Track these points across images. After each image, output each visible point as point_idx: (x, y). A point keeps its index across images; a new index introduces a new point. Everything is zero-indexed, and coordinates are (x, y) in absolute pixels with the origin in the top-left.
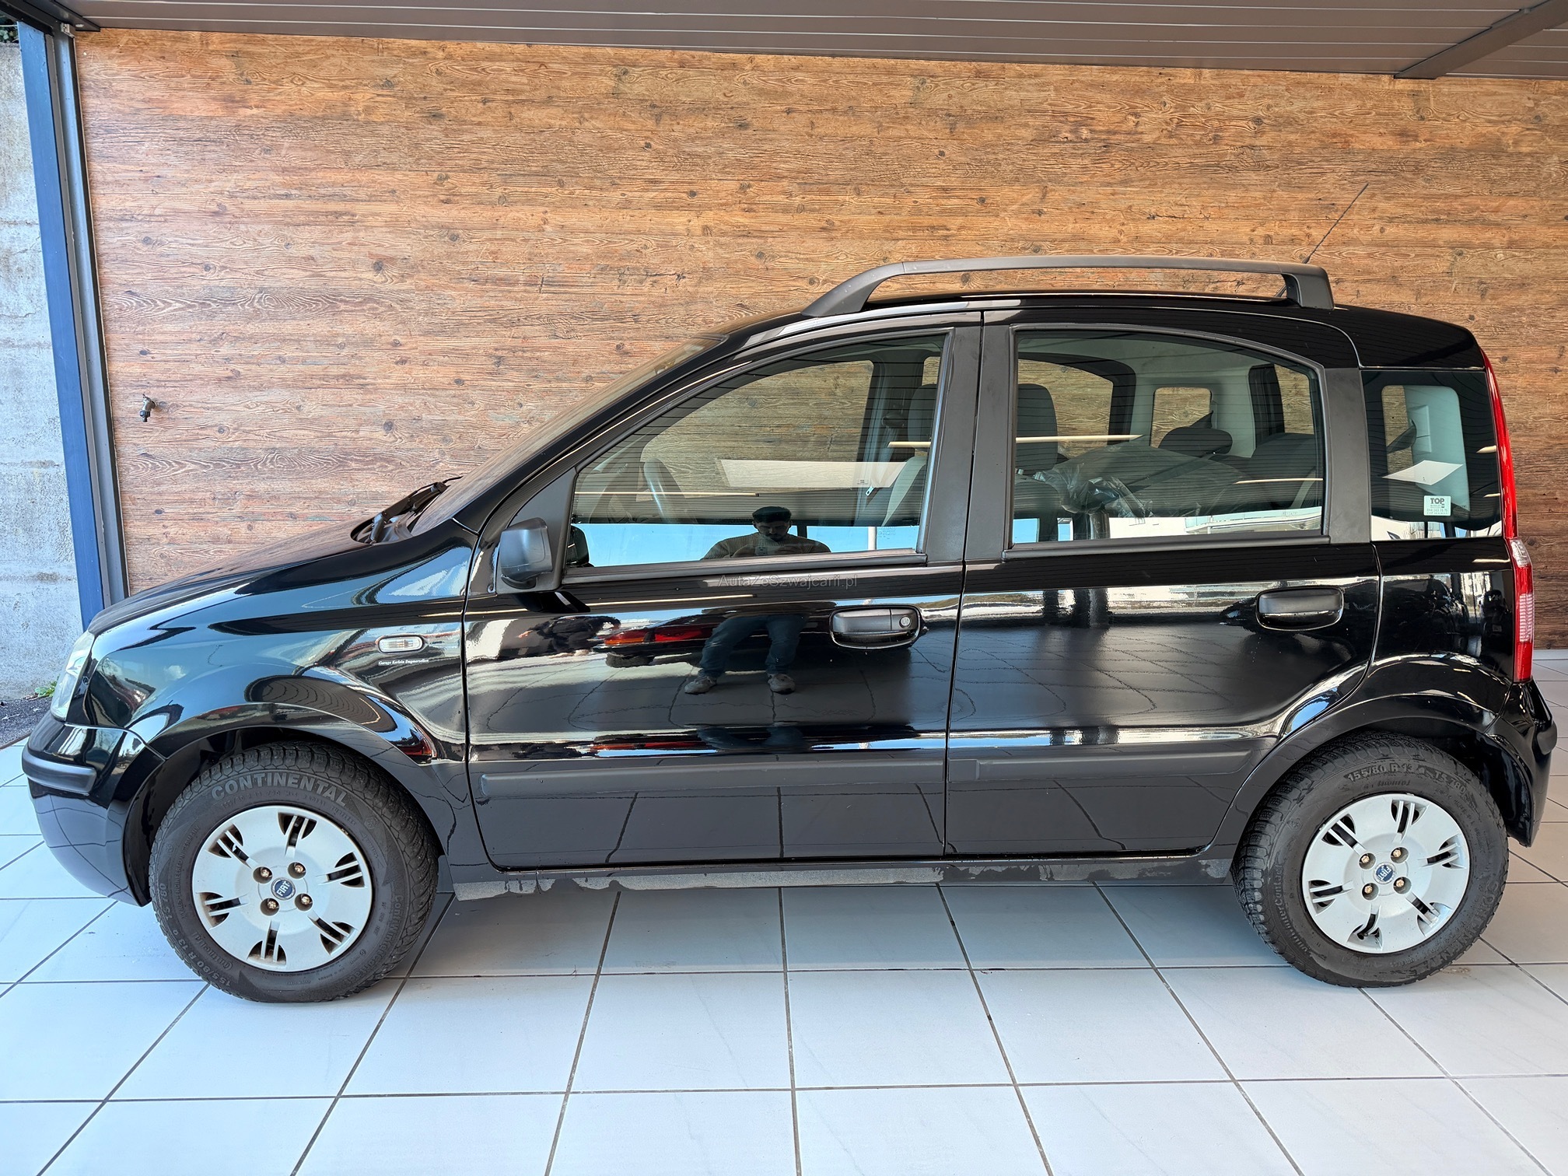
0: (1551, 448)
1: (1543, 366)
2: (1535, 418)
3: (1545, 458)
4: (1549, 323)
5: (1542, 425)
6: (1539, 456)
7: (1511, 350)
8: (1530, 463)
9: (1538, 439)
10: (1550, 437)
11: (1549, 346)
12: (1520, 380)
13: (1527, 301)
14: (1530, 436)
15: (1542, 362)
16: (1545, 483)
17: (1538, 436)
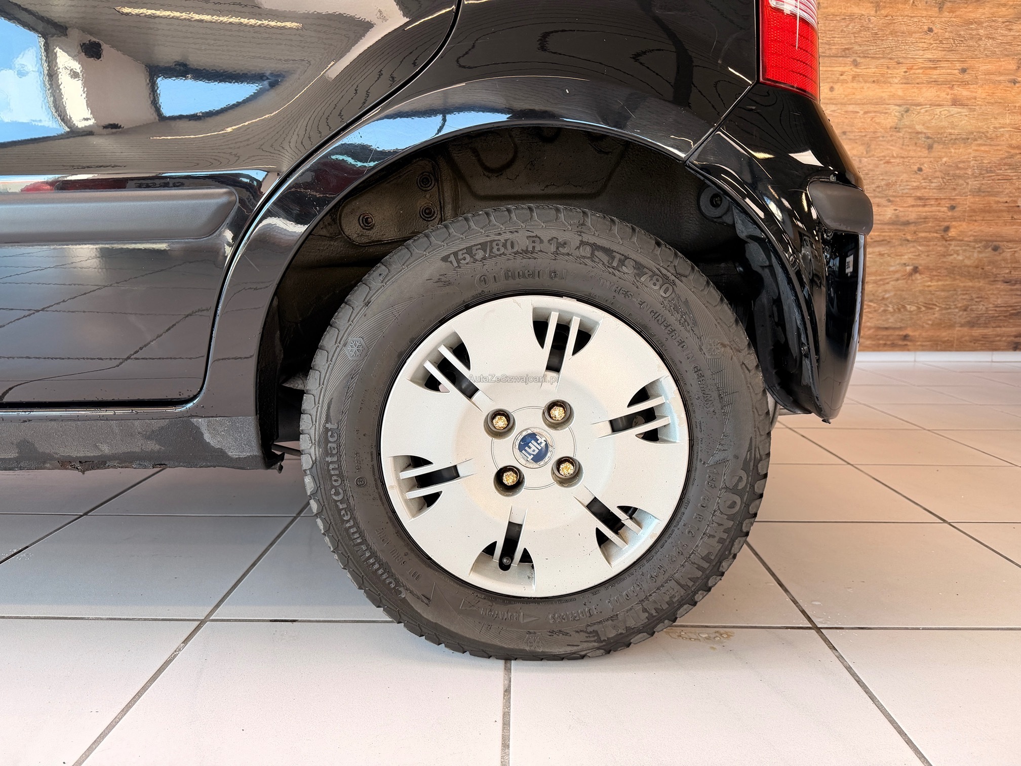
0: (1012, 156)
1: (1002, 78)
2: (995, 128)
3: (1006, 167)
4: (1007, 36)
5: (1002, 135)
6: (1000, 165)
7: (970, 62)
8: (991, 172)
9: (999, 148)
10: (1011, 146)
11: (1007, 58)
12: (980, 91)
13: (984, 14)
14: (991, 145)
15: (1001, 74)
16: (1007, 191)
17: (998, 145)
